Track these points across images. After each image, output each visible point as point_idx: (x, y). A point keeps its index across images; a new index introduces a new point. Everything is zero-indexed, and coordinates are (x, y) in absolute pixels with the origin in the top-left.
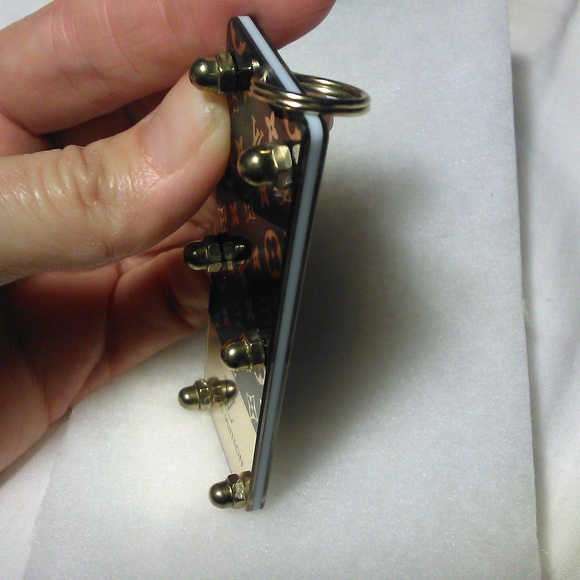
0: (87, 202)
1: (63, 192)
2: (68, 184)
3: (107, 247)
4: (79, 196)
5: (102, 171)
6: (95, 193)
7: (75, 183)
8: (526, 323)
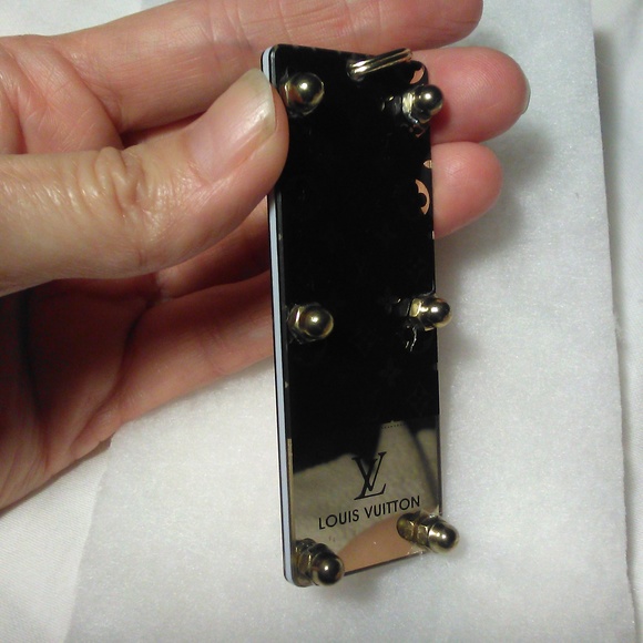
0: (124, 205)
1: (100, 193)
2: (105, 185)
3: (140, 255)
4: (116, 198)
5: (142, 175)
6: (133, 197)
7: (113, 184)
8: (618, 340)
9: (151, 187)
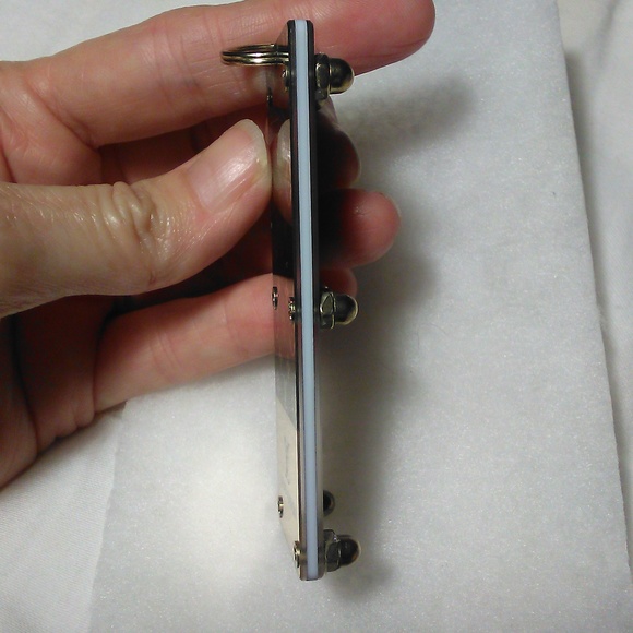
4: (133, 227)
7: (131, 215)
9: (161, 217)
